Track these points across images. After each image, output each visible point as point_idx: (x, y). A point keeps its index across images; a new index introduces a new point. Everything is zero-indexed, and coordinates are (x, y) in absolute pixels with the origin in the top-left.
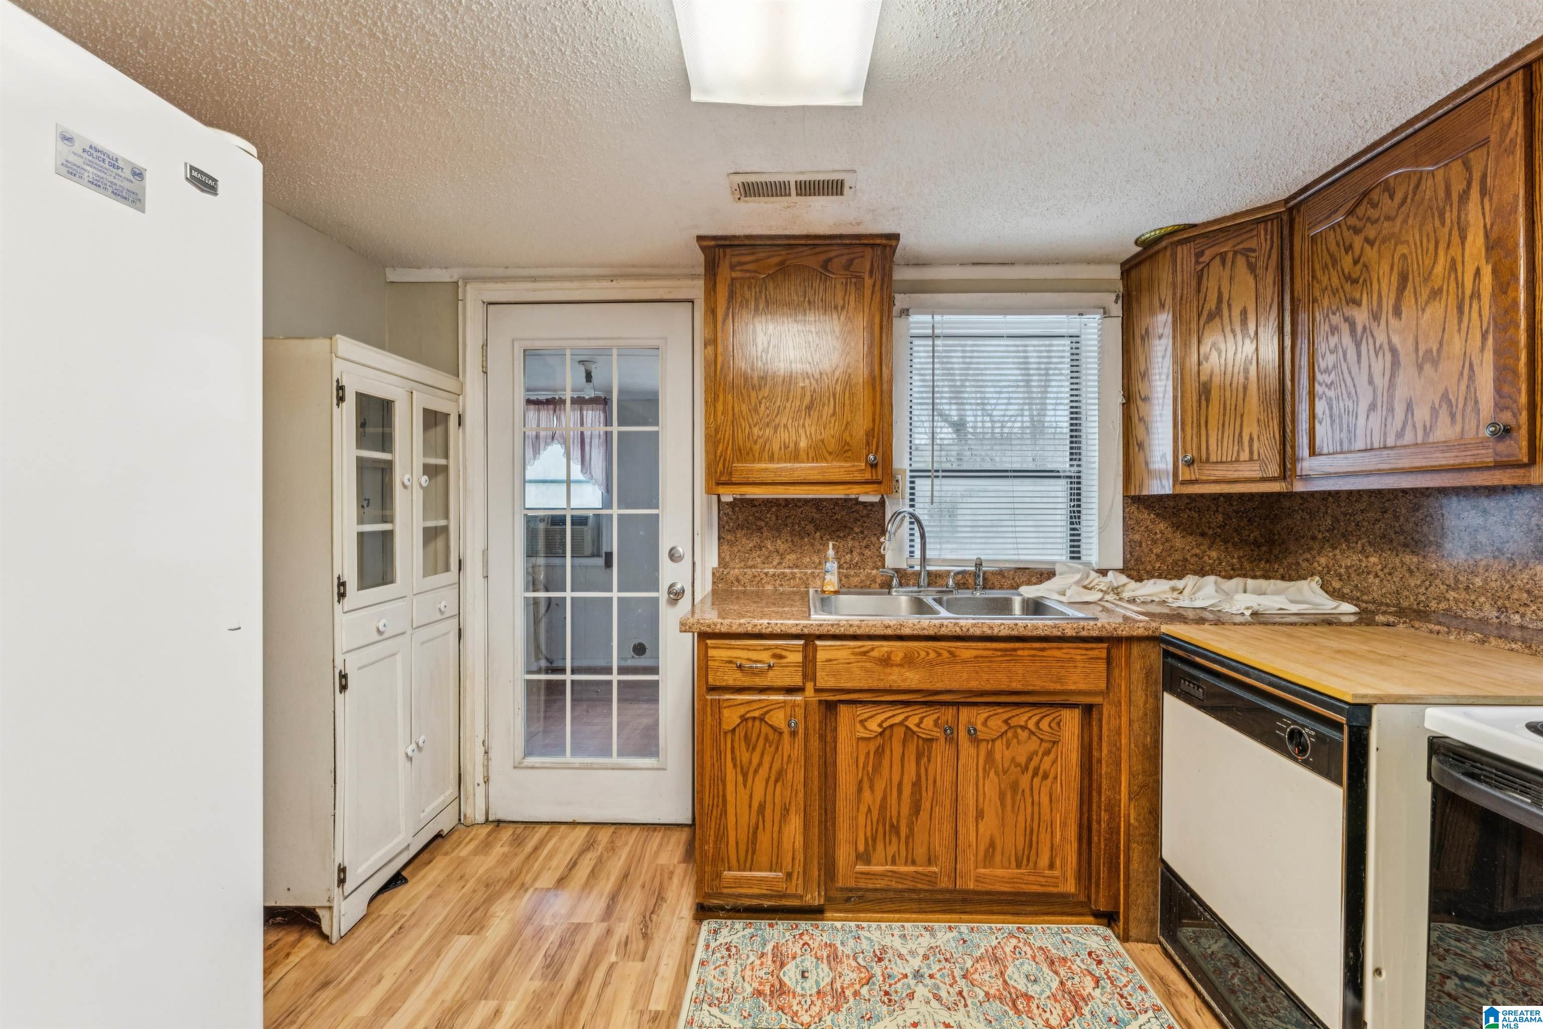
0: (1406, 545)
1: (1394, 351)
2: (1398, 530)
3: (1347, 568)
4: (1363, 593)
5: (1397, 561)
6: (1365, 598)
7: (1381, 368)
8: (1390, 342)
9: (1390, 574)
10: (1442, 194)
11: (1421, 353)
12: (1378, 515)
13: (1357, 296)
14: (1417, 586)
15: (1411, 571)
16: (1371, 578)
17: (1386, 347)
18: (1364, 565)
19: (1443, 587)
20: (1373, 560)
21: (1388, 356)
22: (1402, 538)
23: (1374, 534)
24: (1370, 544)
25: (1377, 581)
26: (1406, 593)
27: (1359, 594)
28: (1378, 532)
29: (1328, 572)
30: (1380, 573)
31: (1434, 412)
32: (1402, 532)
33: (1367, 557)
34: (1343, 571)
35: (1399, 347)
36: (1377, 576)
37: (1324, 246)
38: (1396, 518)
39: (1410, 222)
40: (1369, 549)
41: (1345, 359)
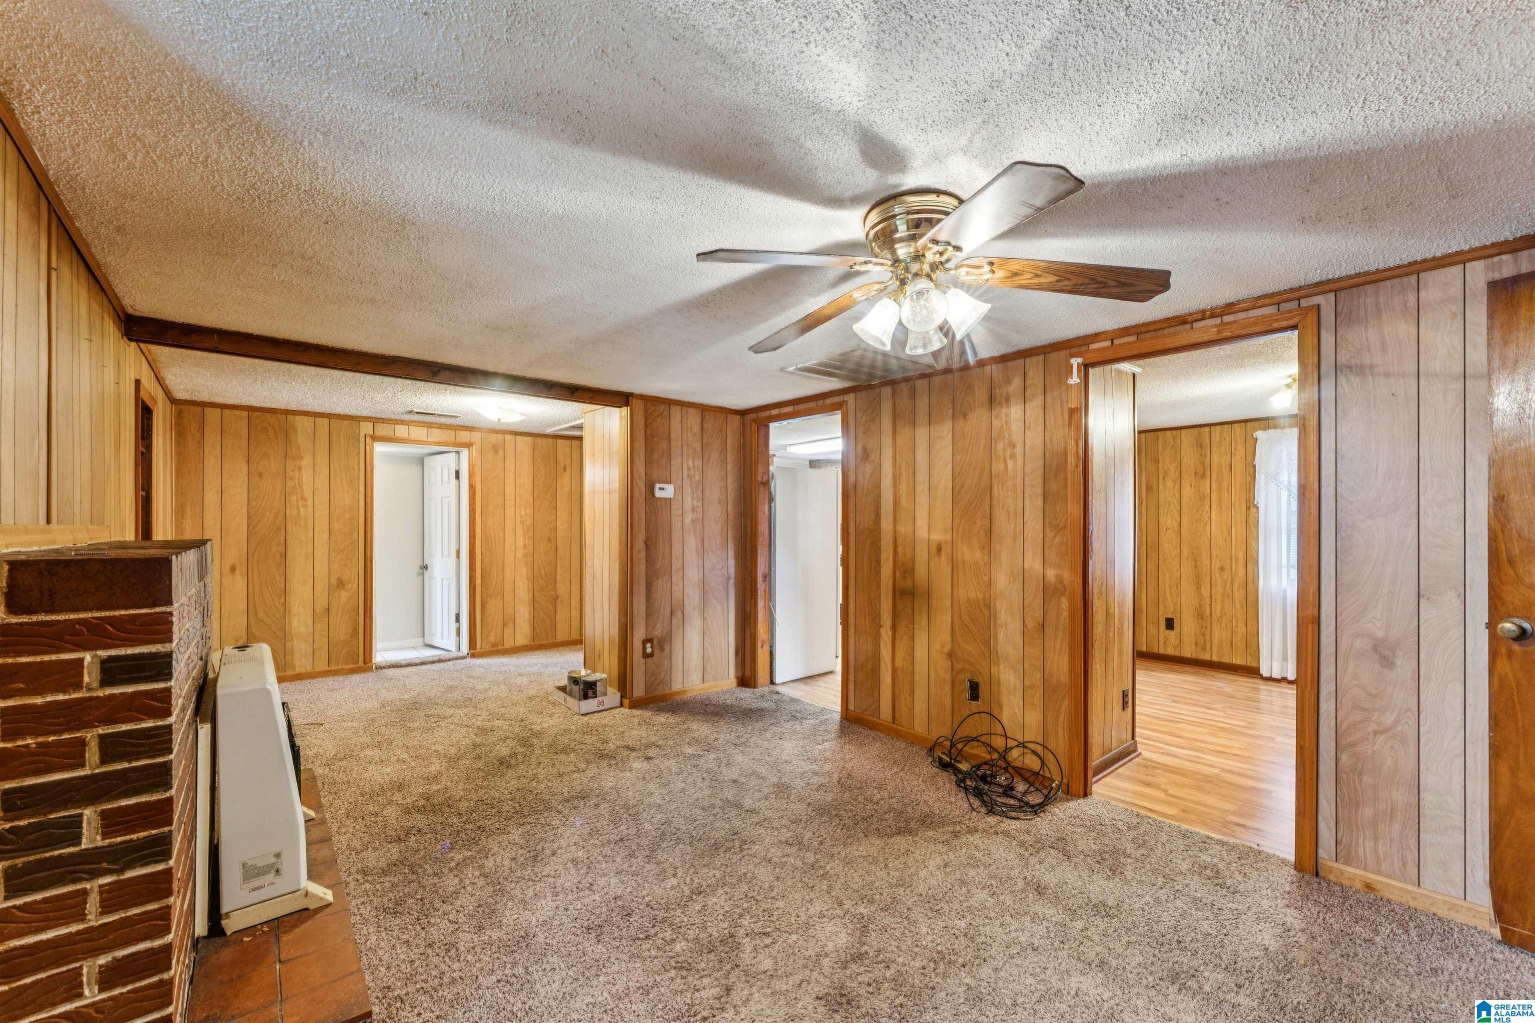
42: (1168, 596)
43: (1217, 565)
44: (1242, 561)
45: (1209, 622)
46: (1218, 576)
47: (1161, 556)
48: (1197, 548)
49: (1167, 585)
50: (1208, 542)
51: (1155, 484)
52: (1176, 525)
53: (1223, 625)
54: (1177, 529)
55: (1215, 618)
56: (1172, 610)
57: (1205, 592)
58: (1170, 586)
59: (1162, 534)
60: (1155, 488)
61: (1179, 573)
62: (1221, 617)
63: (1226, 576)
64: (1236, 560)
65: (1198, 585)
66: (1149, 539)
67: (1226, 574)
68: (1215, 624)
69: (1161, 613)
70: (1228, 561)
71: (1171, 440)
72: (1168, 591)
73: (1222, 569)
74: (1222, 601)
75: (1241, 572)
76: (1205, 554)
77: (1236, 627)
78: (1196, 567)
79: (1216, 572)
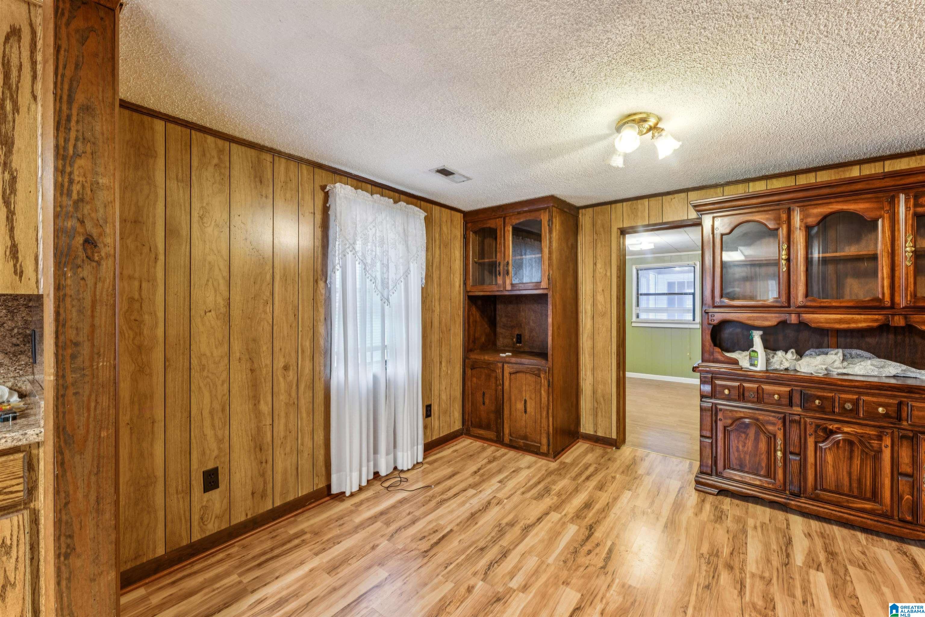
42: (209, 432)
43: (280, 363)
44: (308, 352)
45: (270, 451)
46: (281, 380)
47: (194, 361)
48: (254, 340)
49: (206, 413)
50: (268, 328)
51: (184, 219)
52: (221, 302)
53: (288, 449)
54: (223, 310)
55: (277, 442)
56: (216, 453)
57: (265, 408)
58: (211, 413)
59: (197, 321)
60: (184, 232)
61: (226, 386)
62: (285, 437)
63: (291, 377)
64: (303, 351)
65: (255, 399)
66: (172, 332)
67: (291, 374)
68: (277, 452)
69: (195, 465)
70: (293, 354)
71: (214, 153)
72: (207, 423)
73: (286, 368)
74: (287, 415)
75: (308, 365)
76: (265, 348)
77: (302, 444)
78: (252, 371)
79: (279, 373)
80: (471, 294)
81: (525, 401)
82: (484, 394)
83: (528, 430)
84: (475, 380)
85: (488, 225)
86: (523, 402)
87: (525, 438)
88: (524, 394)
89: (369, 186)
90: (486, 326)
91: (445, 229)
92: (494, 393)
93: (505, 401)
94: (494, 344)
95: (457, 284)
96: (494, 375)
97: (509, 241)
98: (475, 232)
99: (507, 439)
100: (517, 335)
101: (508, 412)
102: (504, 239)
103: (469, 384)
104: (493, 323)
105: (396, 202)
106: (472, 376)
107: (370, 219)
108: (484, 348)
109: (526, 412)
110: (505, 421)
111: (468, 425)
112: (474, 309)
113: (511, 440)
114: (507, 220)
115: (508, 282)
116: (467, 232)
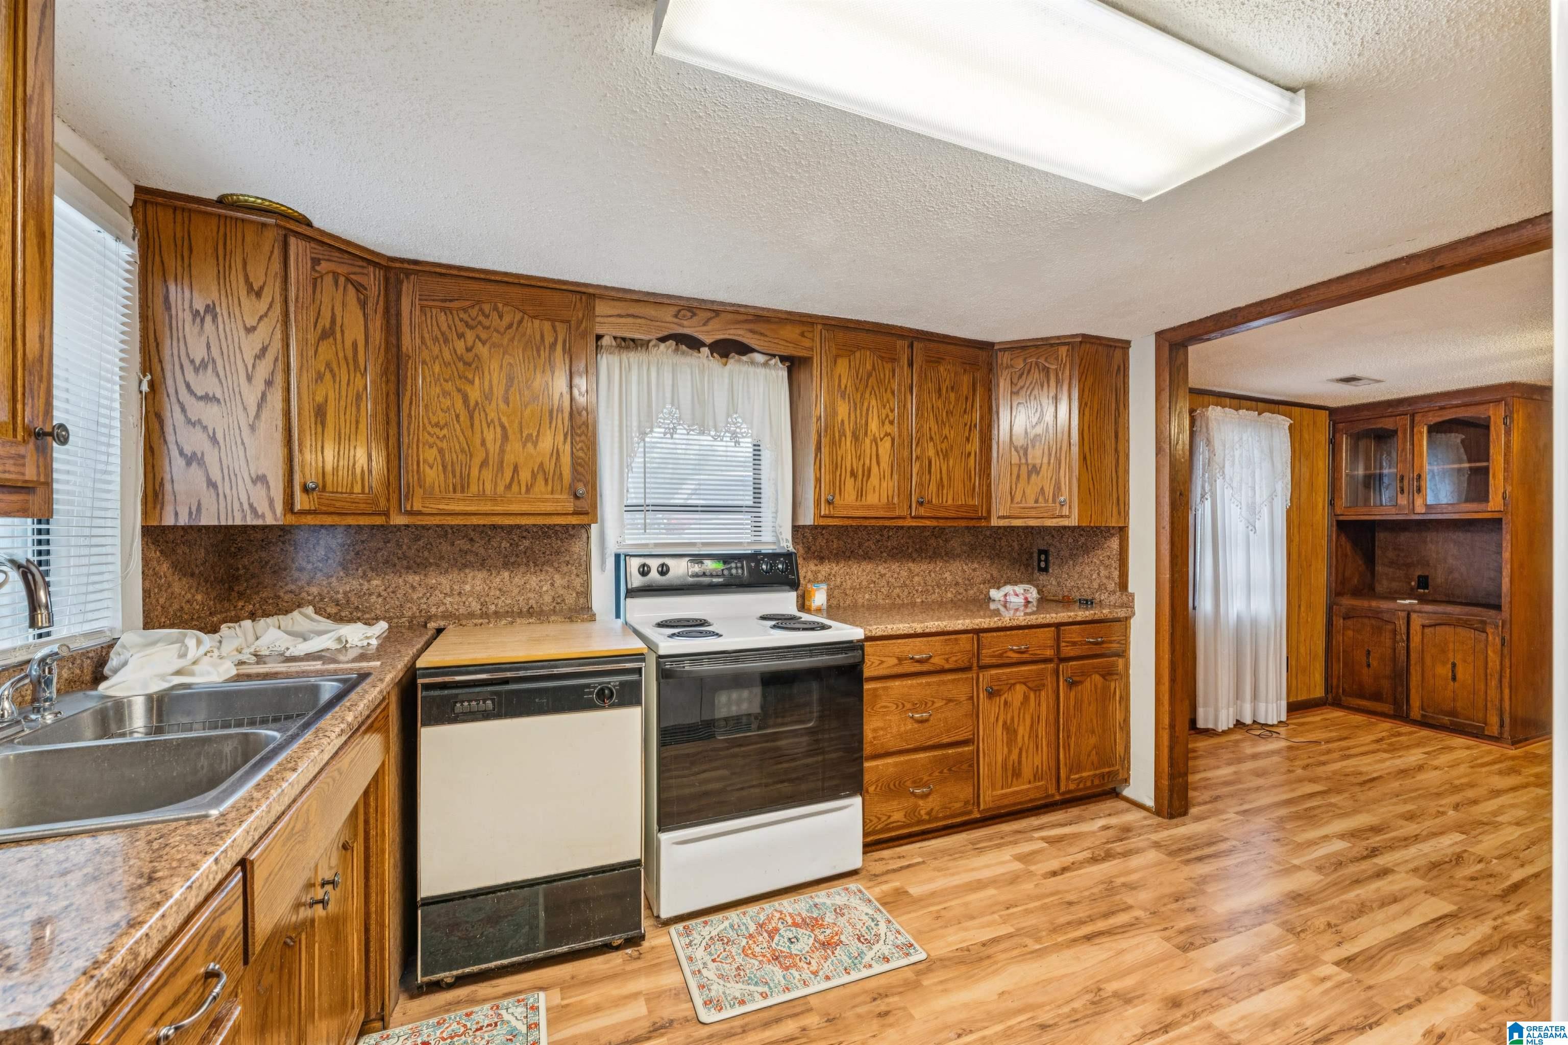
0: (408, 568)
1: (503, 428)
2: (400, 555)
3: (345, 593)
4: (364, 612)
5: (401, 581)
6: (367, 616)
7: (492, 436)
8: (499, 419)
9: (393, 592)
10: (538, 337)
11: (524, 435)
12: (381, 545)
13: (470, 376)
14: (419, 598)
15: (413, 588)
16: (373, 598)
17: (497, 423)
18: (365, 588)
19: (442, 596)
20: (375, 582)
21: (499, 430)
22: (405, 563)
23: (377, 561)
24: (372, 569)
25: (380, 600)
26: (409, 605)
27: (359, 614)
28: (380, 559)
29: (322, 600)
30: (383, 593)
31: (534, 476)
32: (405, 557)
33: (369, 581)
34: (340, 596)
35: (507, 424)
36: (379, 595)
37: (435, 323)
38: (399, 546)
39: (516, 343)
40: (370, 574)
41: (458, 421)
80: (1341, 518)
81: (1454, 665)
82: (1369, 652)
83: (1459, 704)
84: (1350, 633)
85: (1379, 426)
86: (1449, 666)
87: (1453, 713)
88: (1451, 655)
89: (1228, 400)
90: (1360, 562)
91: (1306, 436)
92: (1390, 651)
93: (1412, 662)
94: (1372, 588)
95: (1320, 506)
96: (1389, 627)
97: (1421, 446)
98: (1351, 436)
99: (1416, 713)
100: (1419, 577)
101: (1419, 678)
102: (1413, 444)
103: (1338, 638)
104: (1370, 560)
105: (1259, 414)
106: (1345, 628)
107: (1236, 439)
108: (1357, 593)
109: (1454, 678)
110: (1413, 692)
111: (1337, 693)
112: (1343, 538)
113: (1423, 716)
114: (1417, 418)
115: (1419, 502)
116: (1337, 435)
